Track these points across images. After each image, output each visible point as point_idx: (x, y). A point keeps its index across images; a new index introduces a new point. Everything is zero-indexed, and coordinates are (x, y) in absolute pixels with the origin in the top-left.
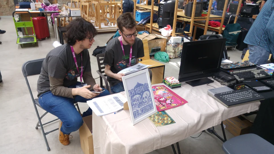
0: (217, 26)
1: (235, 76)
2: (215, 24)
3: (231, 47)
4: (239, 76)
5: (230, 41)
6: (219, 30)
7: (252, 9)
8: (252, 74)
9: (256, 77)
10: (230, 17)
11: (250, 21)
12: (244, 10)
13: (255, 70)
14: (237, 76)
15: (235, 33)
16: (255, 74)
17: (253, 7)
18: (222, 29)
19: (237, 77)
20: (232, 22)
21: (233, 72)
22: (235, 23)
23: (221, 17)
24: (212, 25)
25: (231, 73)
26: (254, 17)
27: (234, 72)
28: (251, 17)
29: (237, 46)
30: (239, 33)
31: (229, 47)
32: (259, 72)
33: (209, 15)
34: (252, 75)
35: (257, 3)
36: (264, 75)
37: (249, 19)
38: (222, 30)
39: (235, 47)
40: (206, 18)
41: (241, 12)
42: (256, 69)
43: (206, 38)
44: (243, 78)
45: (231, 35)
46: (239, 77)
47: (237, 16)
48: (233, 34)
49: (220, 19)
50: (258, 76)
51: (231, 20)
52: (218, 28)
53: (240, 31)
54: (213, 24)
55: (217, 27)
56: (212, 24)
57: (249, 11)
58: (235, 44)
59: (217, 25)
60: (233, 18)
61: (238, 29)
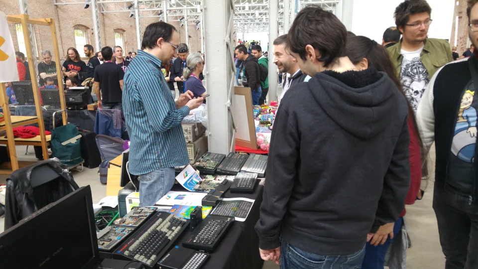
0: (32, 134)
1: (137, 257)
2: (28, 132)
3: (75, 168)
4: (143, 252)
5: (69, 157)
6: (40, 142)
7: (83, 95)
8: (161, 234)
9: (170, 238)
10: (54, 114)
11: (87, 115)
12: (71, 99)
13: (161, 223)
14: (141, 254)
15: (73, 140)
16: (166, 233)
17: (83, 93)
18: (45, 139)
19: (142, 257)
20: (59, 123)
21: (128, 250)
22: (64, 124)
23: (36, 118)
24: (22, 135)
25: (126, 253)
26: (90, 107)
27: (131, 248)
28: (86, 108)
29: (84, 162)
30: (79, 140)
31: (71, 168)
32: (169, 223)
33: (10, 119)
34: (163, 237)
35: (83, 84)
36: (179, 227)
37: (83, 113)
38: (47, 140)
39: (82, 165)
40: (4, 125)
41: (68, 104)
42: (160, 220)
43: (26, 175)
44: (153, 254)
45: (68, 146)
46: (146, 256)
47: (64, 112)
48: (70, 145)
49: (35, 122)
50: (173, 235)
51: (57, 120)
52: (38, 138)
53: (80, 136)
54: (23, 132)
55: (33, 137)
56: (19, 133)
57: (78, 99)
58: (79, 161)
59: (31, 132)
60: (59, 116)
61: (74, 134)
